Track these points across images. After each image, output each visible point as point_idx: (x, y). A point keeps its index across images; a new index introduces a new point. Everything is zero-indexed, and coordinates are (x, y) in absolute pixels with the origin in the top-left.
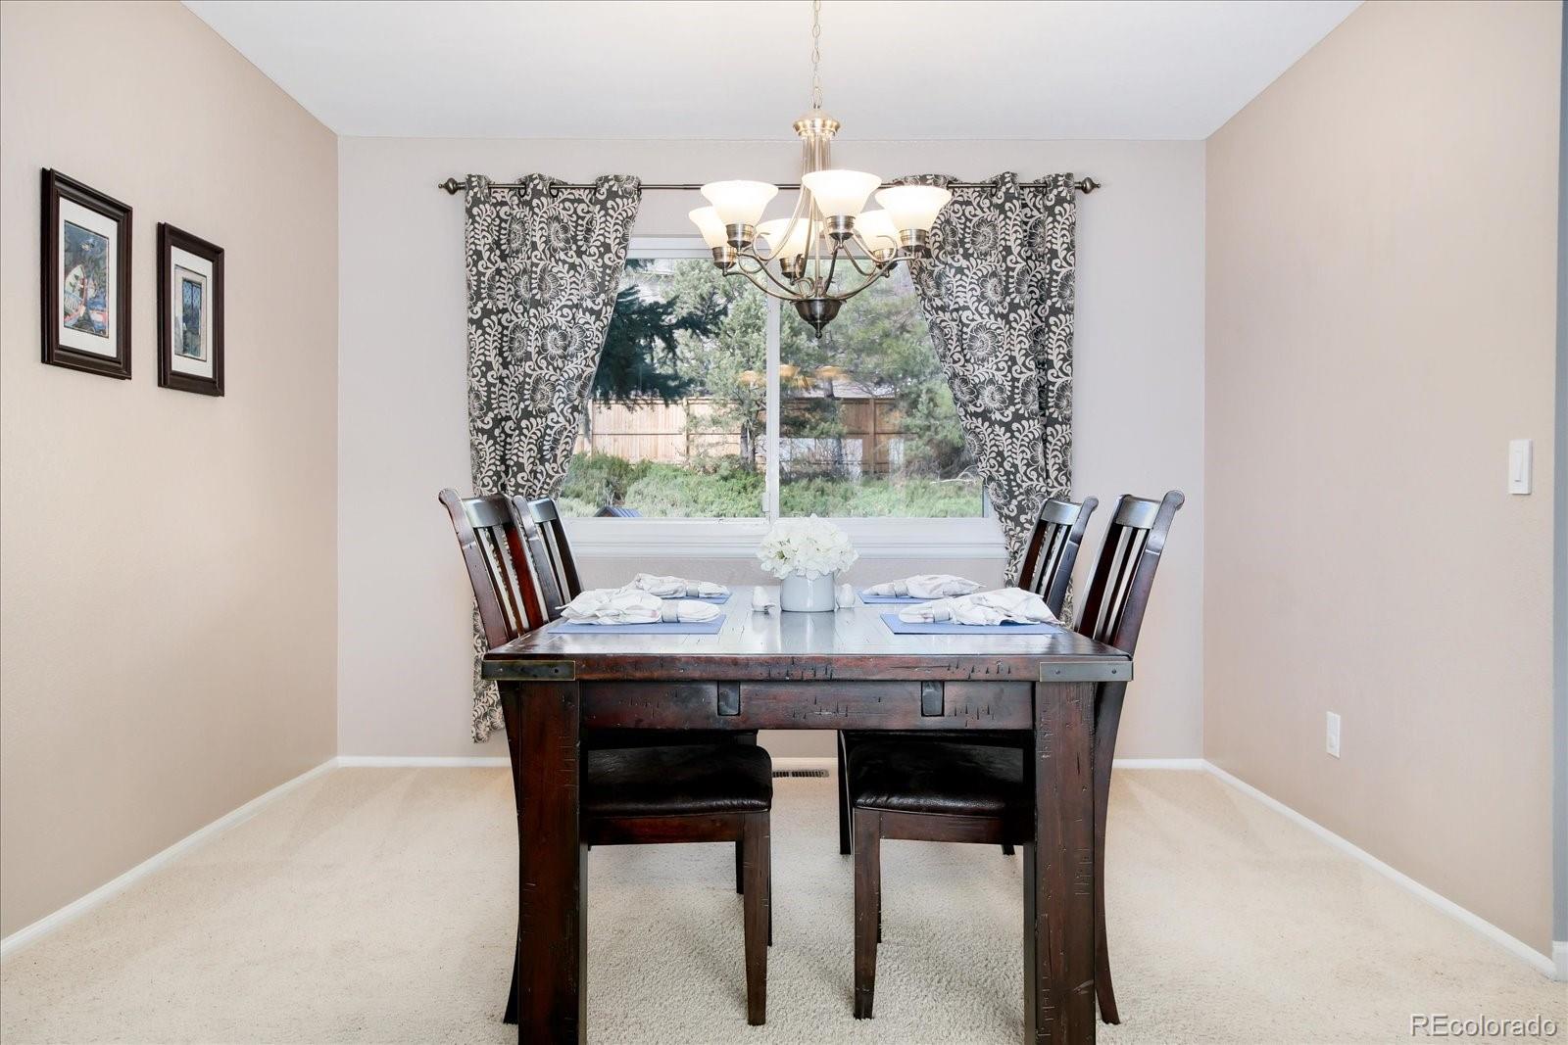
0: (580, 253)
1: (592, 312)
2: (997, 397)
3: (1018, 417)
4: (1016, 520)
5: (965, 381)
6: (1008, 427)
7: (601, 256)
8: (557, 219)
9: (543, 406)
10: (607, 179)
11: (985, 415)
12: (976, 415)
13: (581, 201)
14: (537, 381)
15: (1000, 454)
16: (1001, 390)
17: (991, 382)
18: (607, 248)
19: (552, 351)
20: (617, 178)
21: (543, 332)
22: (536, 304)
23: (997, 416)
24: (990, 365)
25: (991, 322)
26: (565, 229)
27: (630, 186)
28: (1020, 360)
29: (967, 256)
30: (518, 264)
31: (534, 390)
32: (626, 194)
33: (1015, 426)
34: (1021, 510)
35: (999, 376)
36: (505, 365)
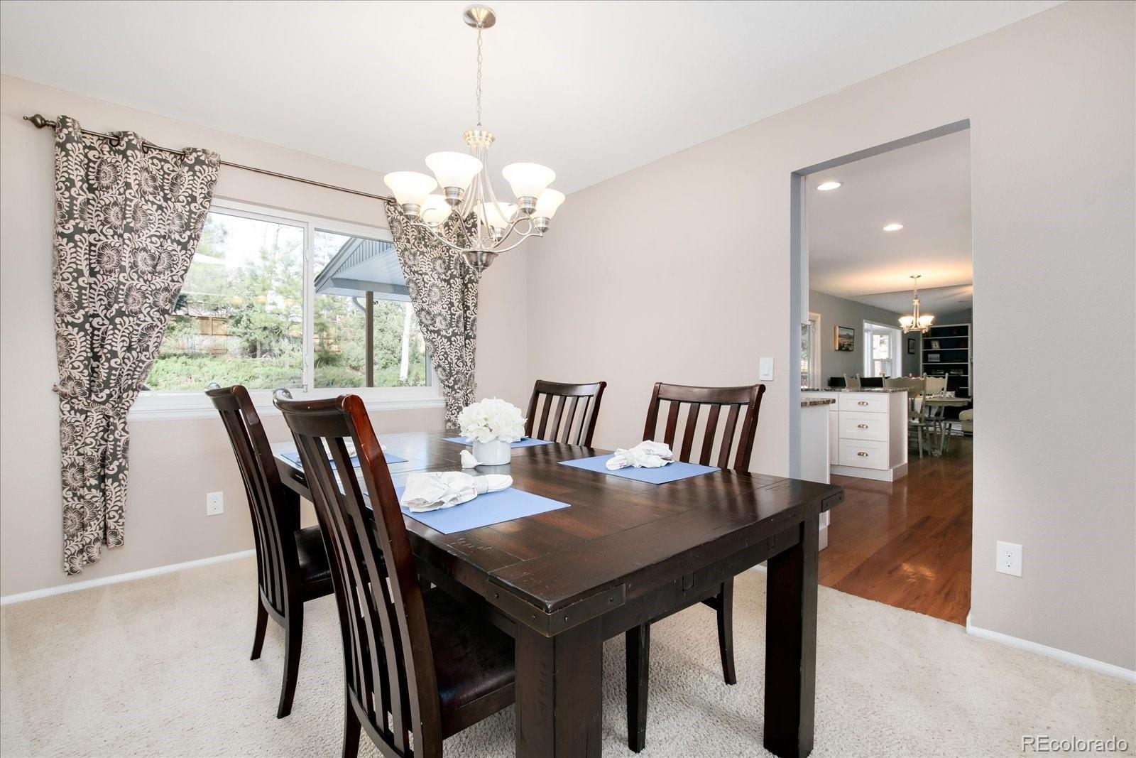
0: (166, 199)
1: (179, 243)
2: (443, 323)
3: (454, 334)
4: (452, 388)
5: (429, 313)
6: (449, 339)
7: (189, 203)
8: (147, 170)
9: (135, 308)
10: (195, 150)
11: (438, 332)
12: (434, 332)
13: (167, 162)
14: (130, 289)
15: (446, 353)
16: (445, 319)
17: (440, 314)
18: (194, 199)
19: (142, 267)
20: (204, 151)
21: (134, 251)
22: (129, 229)
23: (443, 333)
24: (439, 305)
25: (438, 283)
26: (154, 179)
27: (214, 160)
28: (456, 304)
29: (426, 246)
30: (107, 198)
31: (127, 296)
32: (211, 164)
33: (453, 339)
34: (456, 382)
35: (443, 312)
36: (93, 273)
